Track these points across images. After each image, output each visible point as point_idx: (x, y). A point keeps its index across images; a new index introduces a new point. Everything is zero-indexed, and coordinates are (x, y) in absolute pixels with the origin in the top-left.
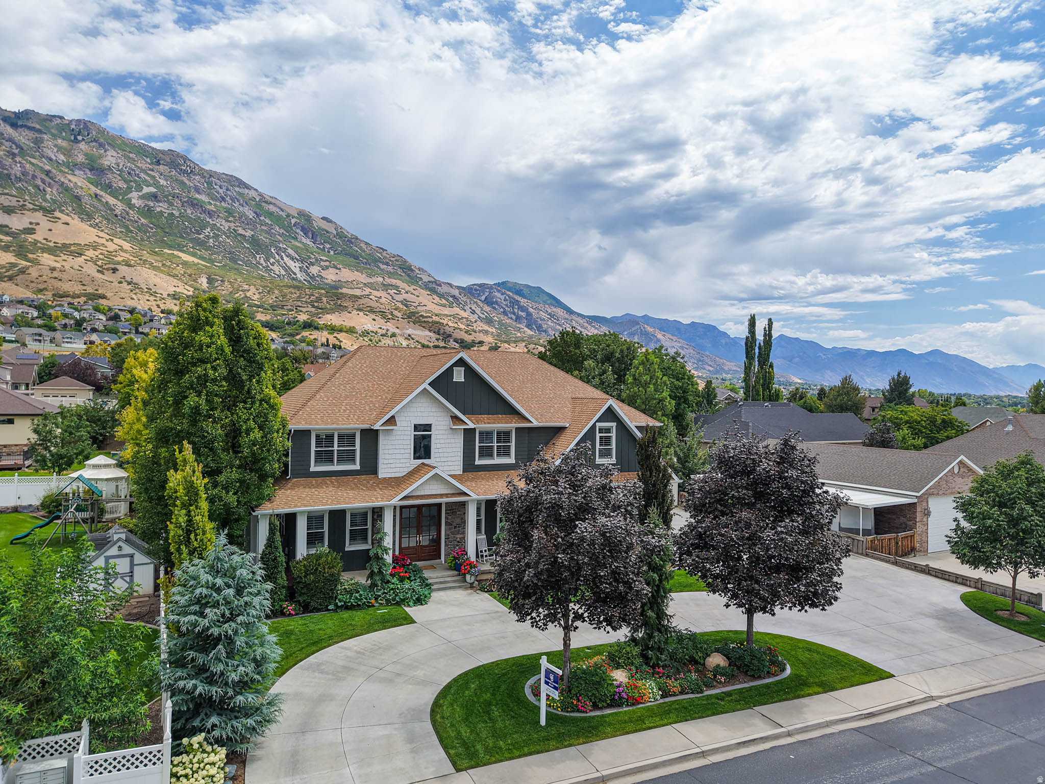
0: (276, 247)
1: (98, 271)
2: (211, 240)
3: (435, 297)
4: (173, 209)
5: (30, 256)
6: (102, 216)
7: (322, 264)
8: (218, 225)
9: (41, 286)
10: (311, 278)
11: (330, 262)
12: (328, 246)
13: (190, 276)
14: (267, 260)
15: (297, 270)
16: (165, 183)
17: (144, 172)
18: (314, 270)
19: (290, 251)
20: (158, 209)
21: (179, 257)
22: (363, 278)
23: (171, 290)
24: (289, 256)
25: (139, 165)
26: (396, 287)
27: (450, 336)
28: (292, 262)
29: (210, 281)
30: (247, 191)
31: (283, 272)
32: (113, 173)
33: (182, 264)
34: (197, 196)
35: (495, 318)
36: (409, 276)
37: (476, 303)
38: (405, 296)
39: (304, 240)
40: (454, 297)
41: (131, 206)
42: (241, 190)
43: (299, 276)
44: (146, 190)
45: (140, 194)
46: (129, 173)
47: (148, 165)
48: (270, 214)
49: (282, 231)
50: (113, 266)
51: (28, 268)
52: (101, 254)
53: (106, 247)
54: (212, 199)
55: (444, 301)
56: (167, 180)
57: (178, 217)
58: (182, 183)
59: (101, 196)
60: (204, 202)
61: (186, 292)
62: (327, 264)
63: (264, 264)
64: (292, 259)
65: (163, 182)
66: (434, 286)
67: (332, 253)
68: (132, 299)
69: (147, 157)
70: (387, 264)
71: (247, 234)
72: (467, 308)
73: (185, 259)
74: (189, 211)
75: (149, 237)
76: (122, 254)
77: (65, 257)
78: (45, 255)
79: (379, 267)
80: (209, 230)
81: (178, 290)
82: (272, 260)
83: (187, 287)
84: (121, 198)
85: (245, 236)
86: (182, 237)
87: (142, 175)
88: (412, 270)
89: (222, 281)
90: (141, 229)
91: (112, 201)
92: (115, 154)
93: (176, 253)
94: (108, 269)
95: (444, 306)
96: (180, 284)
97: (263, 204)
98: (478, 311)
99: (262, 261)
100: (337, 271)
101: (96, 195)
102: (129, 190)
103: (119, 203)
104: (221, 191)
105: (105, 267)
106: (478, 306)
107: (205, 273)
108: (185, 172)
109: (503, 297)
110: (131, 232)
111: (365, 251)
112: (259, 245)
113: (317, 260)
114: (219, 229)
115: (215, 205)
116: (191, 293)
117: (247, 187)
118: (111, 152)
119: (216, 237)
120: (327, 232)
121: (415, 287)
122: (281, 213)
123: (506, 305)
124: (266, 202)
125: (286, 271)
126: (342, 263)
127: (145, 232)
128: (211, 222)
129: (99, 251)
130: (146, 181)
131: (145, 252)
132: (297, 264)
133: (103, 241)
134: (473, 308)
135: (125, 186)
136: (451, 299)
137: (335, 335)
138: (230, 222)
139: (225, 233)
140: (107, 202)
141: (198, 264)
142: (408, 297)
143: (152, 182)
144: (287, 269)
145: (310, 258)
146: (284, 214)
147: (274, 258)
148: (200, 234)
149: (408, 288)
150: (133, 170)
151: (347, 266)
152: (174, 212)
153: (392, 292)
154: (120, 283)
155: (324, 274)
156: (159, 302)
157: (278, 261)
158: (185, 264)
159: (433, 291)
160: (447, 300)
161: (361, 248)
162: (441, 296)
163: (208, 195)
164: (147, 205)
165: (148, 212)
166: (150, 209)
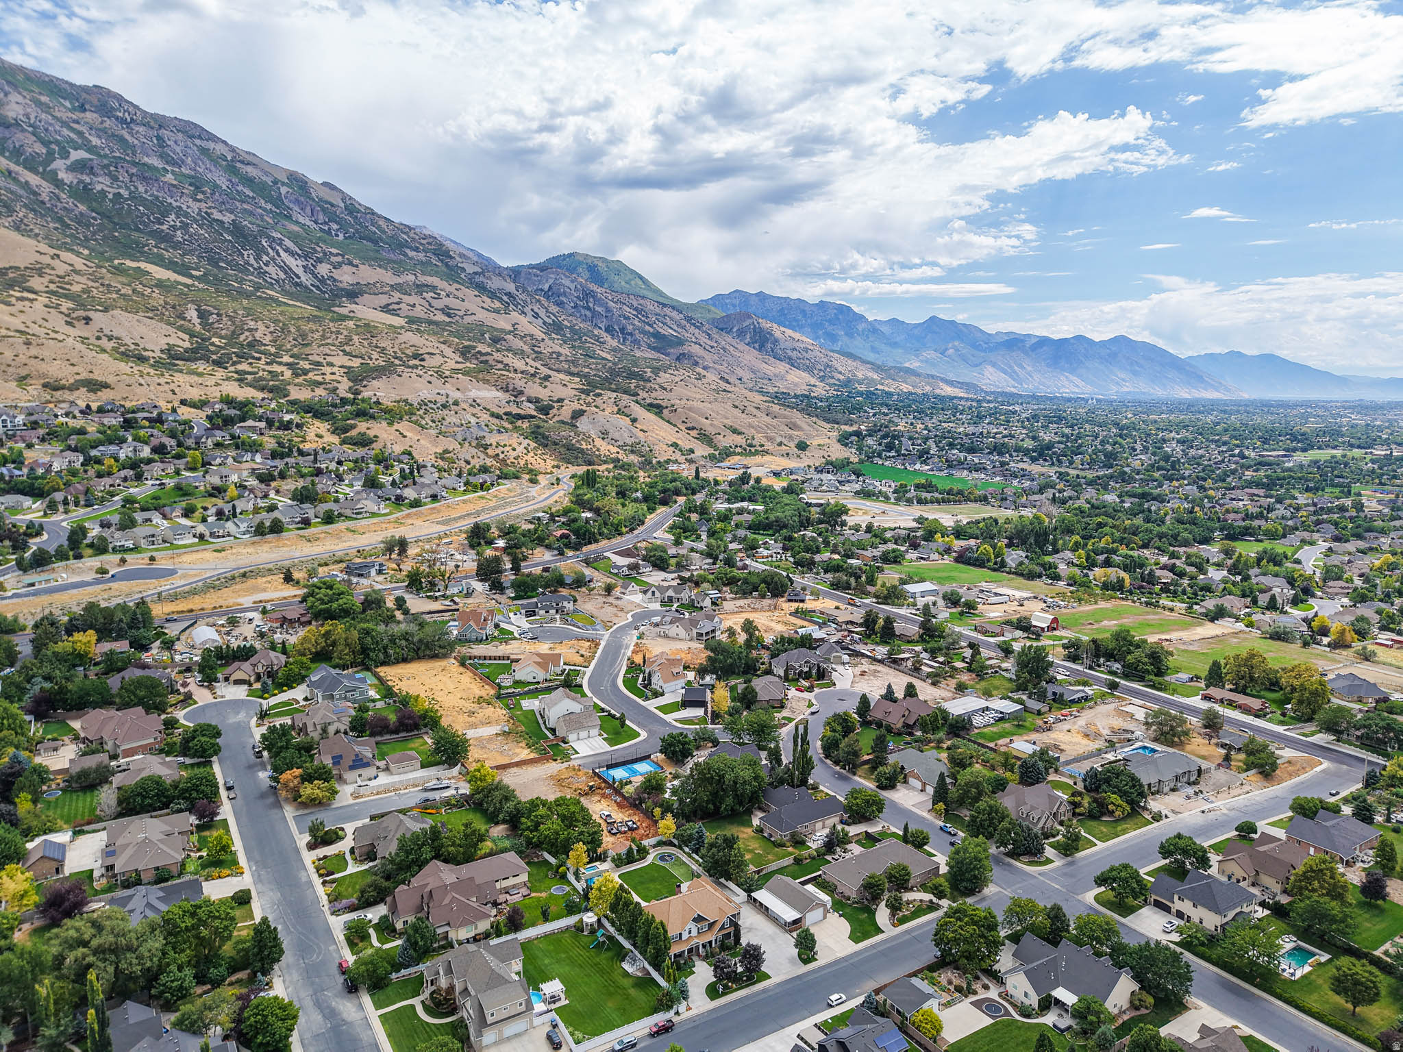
0: (269, 237)
1: (68, 323)
2: (179, 233)
3: (485, 298)
4: (120, 187)
6: (25, 206)
7: (333, 259)
8: (184, 207)
10: (320, 281)
11: (343, 256)
12: (335, 226)
13: (174, 307)
14: (258, 258)
15: (300, 271)
16: (99, 143)
17: (65, 124)
18: (323, 269)
19: (288, 243)
20: (99, 187)
21: (148, 273)
22: (389, 278)
23: (163, 342)
24: (287, 250)
25: (58, 114)
26: (433, 288)
27: (521, 393)
28: (292, 260)
29: (202, 315)
30: (211, 145)
31: (282, 276)
32: (23, 130)
33: (157, 286)
34: (146, 159)
35: (566, 323)
36: (447, 265)
37: (539, 301)
38: (447, 301)
39: (301, 219)
40: (509, 294)
41: (58, 183)
42: (204, 144)
43: (303, 279)
44: (76, 155)
45: (68, 162)
46: (47, 130)
47: (70, 115)
48: (249, 181)
49: (269, 206)
50: (82, 313)
52: (51, 282)
53: (53, 269)
54: (167, 163)
55: (497, 304)
56: (100, 137)
57: (127, 199)
58: (122, 140)
59: (17, 174)
60: (156, 169)
61: (180, 343)
62: (339, 259)
63: (256, 265)
64: (292, 254)
65: (95, 141)
66: (481, 279)
67: (341, 237)
69: (65, 99)
70: (417, 250)
71: (226, 219)
72: (527, 310)
73: (158, 277)
74: (141, 189)
75: (94, 233)
76: (77, 278)
79: (406, 255)
80: (173, 216)
81: (172, 341)
82: (265, 258)
83: (178, 333)
84: (41, 169)
85: (222, 222)
86: (138, 230)
87: (65, 132)
88: (451, 258)
89: (219, 315)
90: (81, 220)
91: (34, 180)
92: (20, 99)
93: (143, 265)
94: (78, 319)
95: (497, 311)
96: (171, 330)
97: (238, 165)
98: (542, 313)
99: (252, 261)
100: (354, 269)
101: (10, 172)
102: (50, 157)
103: (44, 184)
104: (178, 149)
105: (74, 315)
106: (542, 305)
107: (193, 302)
108: (123, 121)
109: (572, 286)
110: (68, 226)
111: (385, 232)
112: (244, 237)
113: (325, 254)
114: (187, 215)
115: (173, 172)
117: (213, 138)
118: (15, 97)
119: (185, 227)
120: (332, 205)
121: (459, 286)
122: (264, 178)
123: (578, 297)
124: (242, 162)
125: (286, 273)
126: (357, 254)
127: (88, 225)
128: (175, 204)
129: (48, 278)
130: (72, 140)
131: (104, 271)
132: (299, 262)
133: (46, 260)
134: (536, 310)
135: (44, 151)
136: (505, 298)
137: (396, 426)
138: (200, 201)
139: (196, 221)
140: (27, 183)
141: (179, 283)
142: (451, 302)
143: (80, 141)
144: (286, 269)
145: (316, 251)
146: (269, 180)
147: (268, 255)
148: (162, 224)
149: (449, 289)
150: (51, 124)
151: (366, 259)
152: (122, 191)
153: (429, 295)
154: (98, 338)
155: (336, 274)
157: (273, 259)
158: (160, 284)
159: (481, 288)
160: (500, 300)
161: (379, 227)
162: (493, 295)
163: (161, 156)
164: (81, 181)
165: (84, 193)
166: (87, 188)
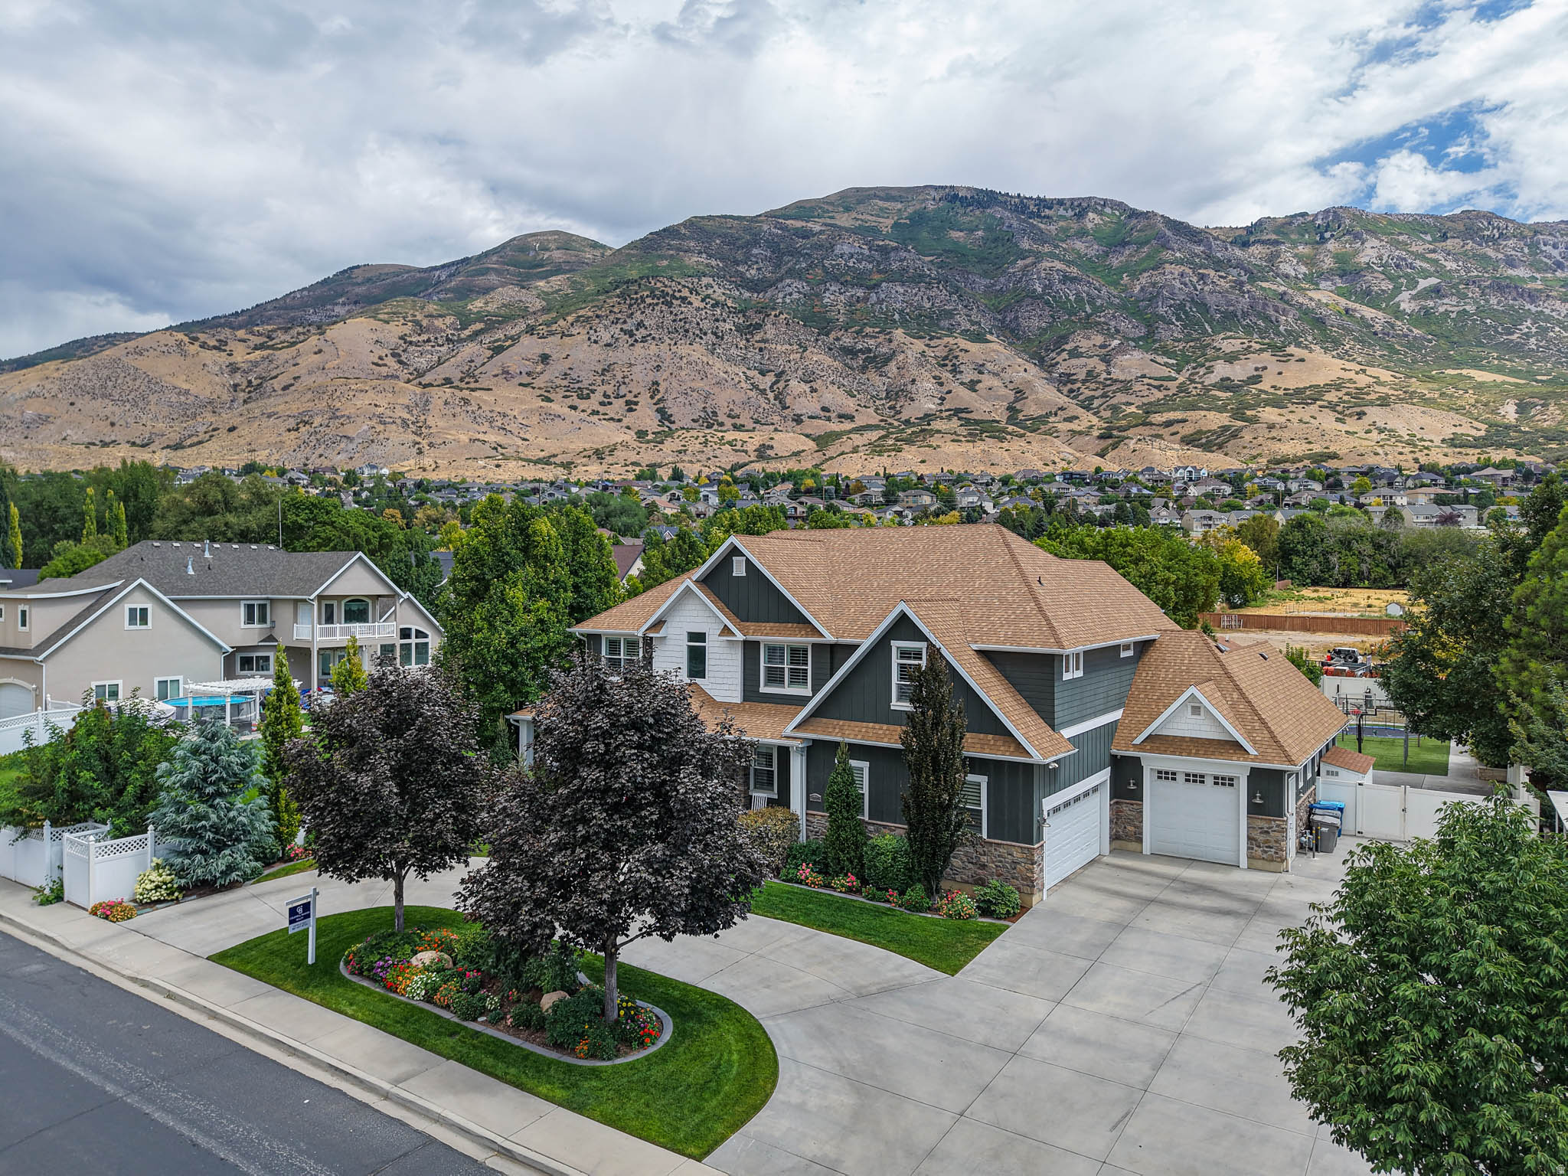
1: (1338, 420)
2: (1533, 340)
4: (1466, 304)
5: (1249, 413)
6: (1355, 339)
8: (1547, 311)
9: (1254, 452)
13: (1486, 405)
16: (1454, 266)
17: (1421, 257)
20: (1441, 309)
21: (1471, 378)
23: (1448, 433)
25: (1414, 249)
29: (1522, 408)
32: (1373, 271)
33: (1474, 388)
34: (1510, 272)
41: (1398, 314)
44: (1423, 284)
45: (1414, 292)
46: (1398, 266)
47: (1427, 246)
50: (1358, 409)
51: (1240, 430)
52: (1347, 394)
53: (1355, 383)
54: (1538, 271)
56: (1456, 261)
57: (1474, 314)
58: (1485, 258)
59: (1355, 310)
60: (1523, 280)
61: (1474, 432)
65: (1450, 265)
68: (1376, 454)
69: (1426, 233)
73: (1479, 380)
74: (1493, 301)
75: (1425, 356)
76: (1378, 388)
77: (1292, 408)
78: (1268, 409)
80: (1529, 323)
81: (1459, 430)
83: (1476, 424)
84: (1384, 305)
86: (1480, 344)
87: (1418, 263)
89: (1543, 406)
90: (1413, 345)
91: (1368, 313)
92: (1376, 243)
93: (1464, 372)
94: (1351, 415)
96: (1464, 420)
101: (1347, 311)
102: (1397, 290)
103: (1380, 314)
104: (1555, 253)
105: (1347, 412)
107: (1514, 397)
108: (1489, 239)
110: (1397, 352)
114: (1548, 319)
115: (1543, 280)
116: (1482, 433)
118: (1371, 242)
119: (1543, 332)
127: (1419, 349)
128: (1533, 309)
129: (1344, 391)
130: (1423, 270)
131: (1414, 380)
133: (1352, 375)
135: (1391, 287)
139: (1559, 323)
140: (1362, 317)
141: (1504, 383)
143: (1432, 269)
148: (1512, 333)
150: (1405, 259)
152: (1467, 308)
154: (1368, 432)
156: (1417, 455)
158: (1480, 387)
163: (1531, 265)
164: (1423, 307)
165: (1425, 317)
166: (1427, 312)
